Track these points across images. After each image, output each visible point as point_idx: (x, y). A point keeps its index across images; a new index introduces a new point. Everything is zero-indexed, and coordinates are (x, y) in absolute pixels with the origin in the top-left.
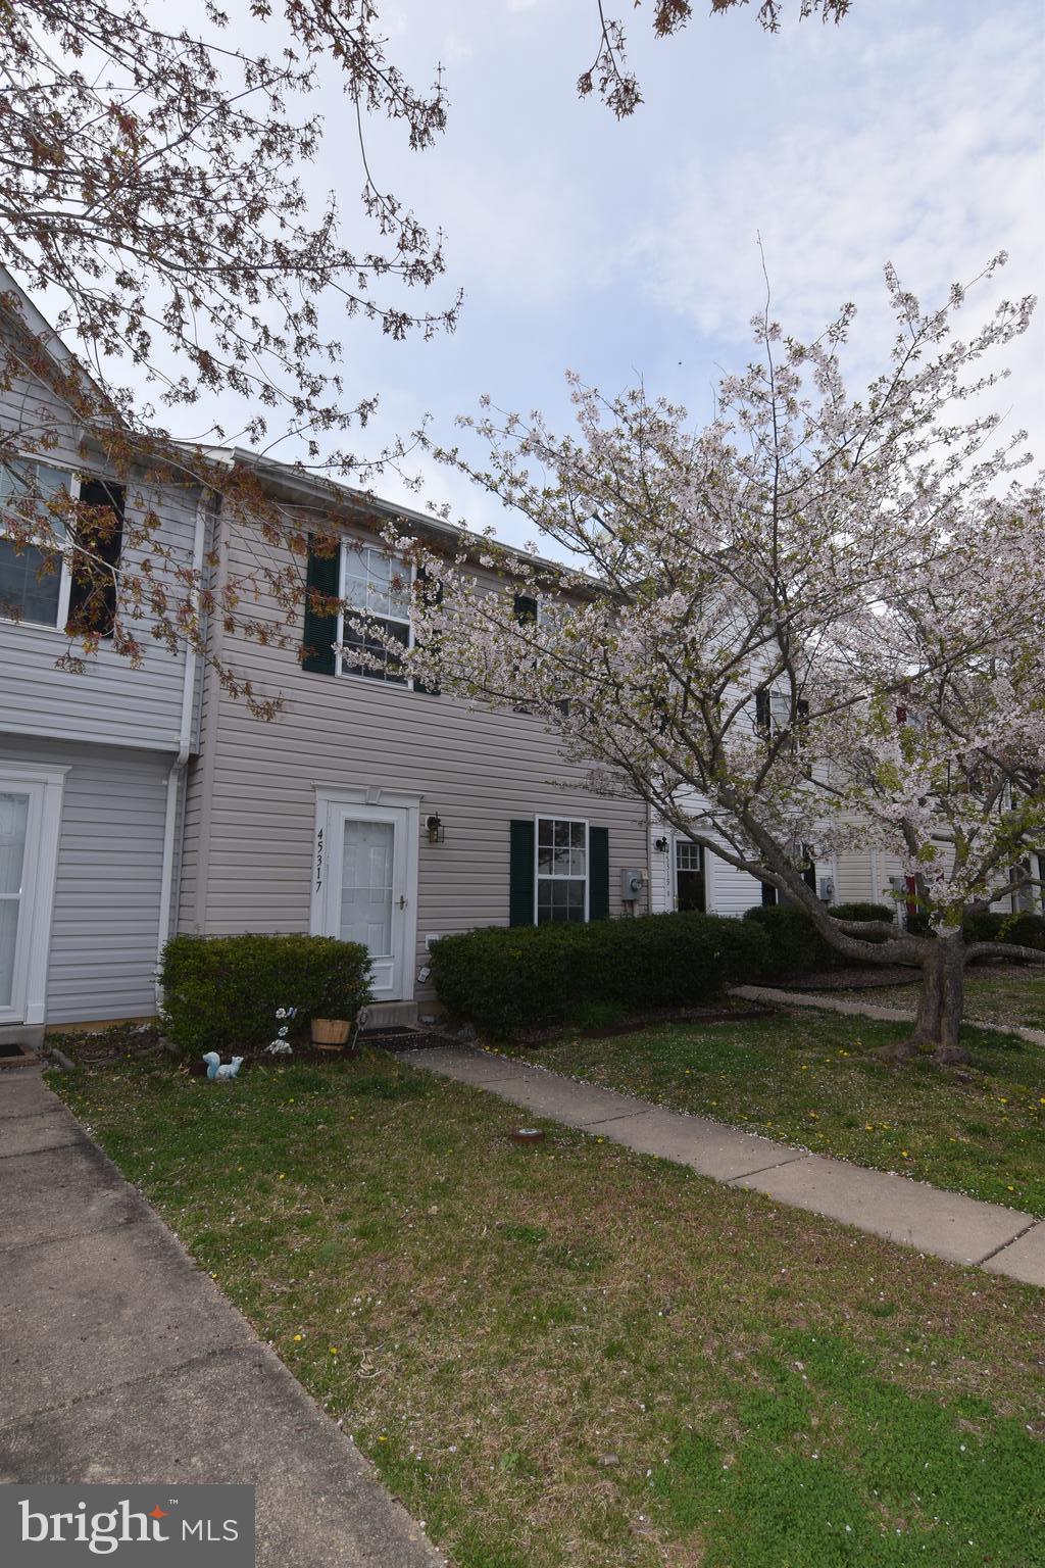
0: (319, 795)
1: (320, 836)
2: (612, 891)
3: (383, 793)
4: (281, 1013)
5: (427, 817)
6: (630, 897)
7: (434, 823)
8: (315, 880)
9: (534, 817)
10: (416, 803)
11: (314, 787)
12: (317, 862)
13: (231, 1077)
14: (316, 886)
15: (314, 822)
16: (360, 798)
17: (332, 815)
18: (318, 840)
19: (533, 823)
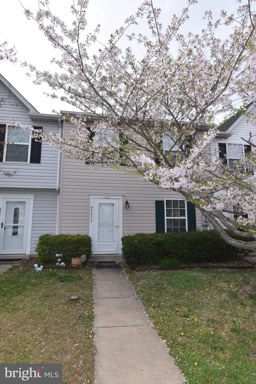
0: (91, 197)
1: (92, 208)
2: (197, 222)
3: (109, 195)
4: (57, 255)
5: (125, 201)
6: (205, 224)
7: (127, 203)
8: (90, 220)
9: (164, 199)
10: (121, 197)
11: (89, 195)
12: (91, 215)
13: (40, 271)
14: (90, 221)
15: (90, 204)
16: (104, 197)
17: (95, 202)
18: (91, 209)
19: (163, 201)
